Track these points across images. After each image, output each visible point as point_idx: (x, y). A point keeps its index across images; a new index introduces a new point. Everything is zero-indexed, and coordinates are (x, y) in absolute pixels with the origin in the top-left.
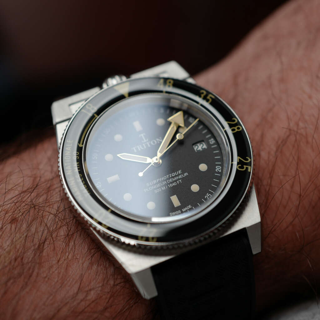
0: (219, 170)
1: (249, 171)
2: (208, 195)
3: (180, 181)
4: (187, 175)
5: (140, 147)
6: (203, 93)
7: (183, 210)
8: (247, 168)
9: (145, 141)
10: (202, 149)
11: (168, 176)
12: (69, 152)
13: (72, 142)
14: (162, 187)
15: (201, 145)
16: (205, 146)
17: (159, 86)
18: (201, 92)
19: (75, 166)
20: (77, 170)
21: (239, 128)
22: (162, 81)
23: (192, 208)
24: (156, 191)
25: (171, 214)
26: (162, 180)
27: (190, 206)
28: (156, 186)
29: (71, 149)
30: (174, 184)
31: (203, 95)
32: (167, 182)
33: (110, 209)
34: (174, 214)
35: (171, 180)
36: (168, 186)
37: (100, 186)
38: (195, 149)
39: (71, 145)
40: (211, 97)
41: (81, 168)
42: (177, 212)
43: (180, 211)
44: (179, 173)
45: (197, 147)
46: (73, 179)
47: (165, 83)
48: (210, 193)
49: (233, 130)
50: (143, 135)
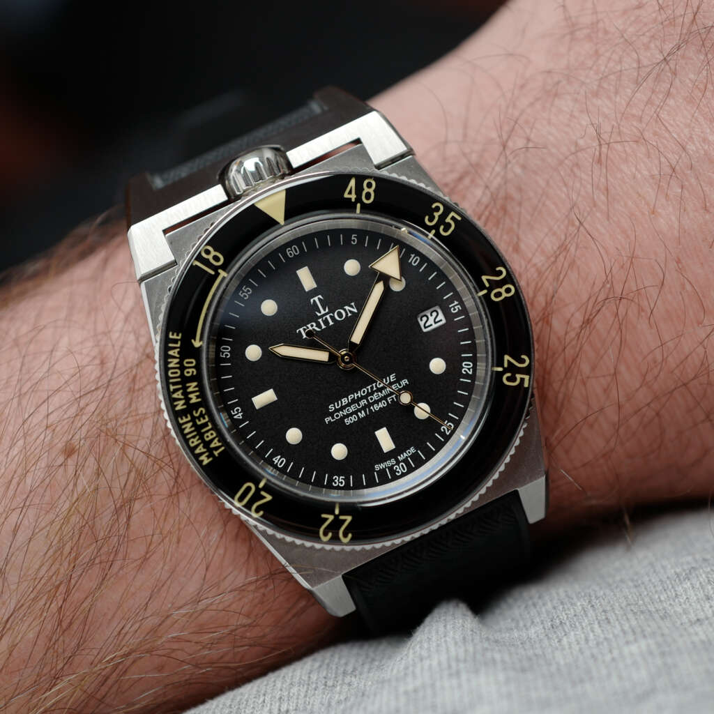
0: (467, 370)
1: (527, 385)
3: (393, 398)
4: (406, 384)
6: (437, 209)
7: (399, 457)
8: (522, 380)
9: (323, 312)
10: (435, 323)
11: (369, 387)
12: (176, 361)
13: (179, 337)
14: (359, 410)
15: (435, 314)
16: (441, 316)
17: (346, 195)
18: (434, 206)
19: (190, 390)
20: (194, 399)
21: (508, 291)
22: (353, 183)
23: (417, 452)
24: (348, 421)
25: (377, 467)
26: (358, 397)
27: (412, 450)
28: (347, 409)
29: (179, 353)
30: (381, 405)
31: (436, 215)
32: (368, 401)
33: (263, 477)
34: (382, 466)
35: (375, 397)
36: (370, 410)
37: (240, 416)
38: (422, 324)
39: (178, 345)
40: (453, 218)
41: (202, 394)
42: (389, 463)
43: (393, 461)
44: (392, 381)
45: (425, 319)
46: (189, 418)
47: (359, 190)
48: (451, 420)
49: (498, 295)
50: (319, 299)
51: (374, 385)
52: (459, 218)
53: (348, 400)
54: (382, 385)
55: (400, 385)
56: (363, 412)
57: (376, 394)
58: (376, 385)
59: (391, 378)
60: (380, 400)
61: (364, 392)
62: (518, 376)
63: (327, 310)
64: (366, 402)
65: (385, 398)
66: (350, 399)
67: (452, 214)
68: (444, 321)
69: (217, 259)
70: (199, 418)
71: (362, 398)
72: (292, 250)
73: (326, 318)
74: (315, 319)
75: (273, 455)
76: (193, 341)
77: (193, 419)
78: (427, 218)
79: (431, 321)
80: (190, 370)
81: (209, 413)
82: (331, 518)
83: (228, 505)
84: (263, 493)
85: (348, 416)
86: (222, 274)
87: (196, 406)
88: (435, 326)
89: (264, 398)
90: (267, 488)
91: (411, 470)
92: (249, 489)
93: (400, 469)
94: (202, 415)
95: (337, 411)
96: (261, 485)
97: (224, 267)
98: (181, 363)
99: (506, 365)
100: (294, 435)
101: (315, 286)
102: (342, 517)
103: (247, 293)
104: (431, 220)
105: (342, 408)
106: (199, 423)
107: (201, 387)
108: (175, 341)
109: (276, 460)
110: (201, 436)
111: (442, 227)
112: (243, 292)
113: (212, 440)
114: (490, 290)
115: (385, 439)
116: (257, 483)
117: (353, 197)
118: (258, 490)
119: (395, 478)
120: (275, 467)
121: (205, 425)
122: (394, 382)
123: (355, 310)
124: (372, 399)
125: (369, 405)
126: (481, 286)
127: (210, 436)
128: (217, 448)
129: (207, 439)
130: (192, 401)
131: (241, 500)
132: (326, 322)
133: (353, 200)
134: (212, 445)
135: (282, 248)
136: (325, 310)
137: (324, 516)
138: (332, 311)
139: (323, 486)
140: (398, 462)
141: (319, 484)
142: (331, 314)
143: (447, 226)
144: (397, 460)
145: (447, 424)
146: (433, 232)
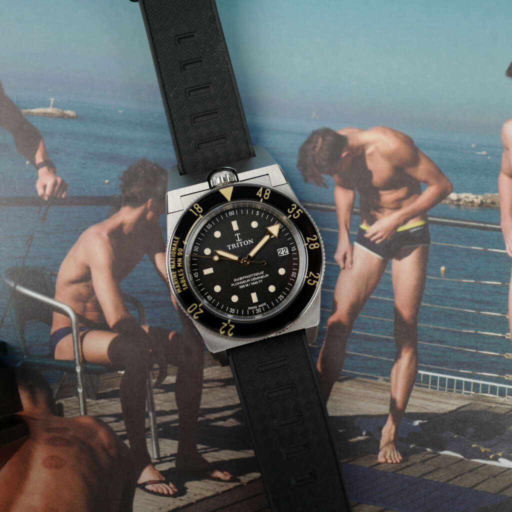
0: (294, 276)
1: (317, 286)
3: (261, 281)
4: (268, 276)
6: (294, 207)
8: (316, 283)
9: (239, 240)
11: (252, 275)
12: (175, 248)
13: (178, 239)
14: (246, 283)
15: (285, 250)
16: (287, 252)
17: (258, 194)
18: (293, 205)
19: (178, 261)
20: (179, 265)
21: (317, 245)
22: (261, 190)
23: (267, 305)
24: (241, 287)
25: (249, 308)
26: (247, 278)
27: (265, 304)
28: (241, 282)
29: (177, 245)
30: (256, 283)
31: (293, 209)
32: (250, 280)
33: (201, 302)
34: (251, 308)
35: (254, 279)
36: (251, 284)
37: (197, 276)
38: (279, 253)
39: (177, 242)
40: (300, 212)
41: (183, 264)
42: (254, 307)
43: (256, 307)
45: (280, 251)
46: (176, 273)
47: (263, 192)
48: (283, 295)
49: (312, 246)
50: (239, 235)
52: (302, 212)
54: (257, 275)
55: (265, 276)
56: (248, 284)
58: (255, 274)
59: (262, 273)
60: (256, 281)
61: (250, 276)
62: (314, 282)
63: (241, 240)
65: (258, 280)
66: (243, 278)
67: (300, 210)
68: (288, 254)
69: (200, 210)
70: (180, 273)
71: (249, 278)
72: (231, 213)
73: (240, 243)
74: (235, 243)
75: (207, 295)
76: (183, 241)
77: (177, 273)
78: (289, 210)
79: (283, 253)
80: (180, 253)
81: (184, 272)
82: (226, 325)
83: (184, 311)
84: (200, 309)
85: (241, 285)
86: (201, 216)
87: (180, 268)
88: (284, 255)
89: (208, 271)
90: (202, 307)
91: (262, 312)
92: (194, 306)
93: (258, 311)
94: (181, 273)
95: (237, 282)
96: (200, 306)
97: (202, 214)
98: (177, 249)
99: (310, 276)
100: (217, 289)
101: (238, 229)
102: (231, 325)
103: (210, 226)
104: (290, 211)
105: (239, 281)
106: (179, 275)
107: (183, 261)
108: (176, 240)
109: (209, 297)
110: (179, 281)
111: (294, 215)
112: (208, 226)
113: (183, 284)
114: (309, 244)
115: (254, 297)
116: (198, 304)
117: (260, 195)
118: (198, 307)
119: (256, 314)
120: (207, 300)
121: (182, 277)
122: (263, 275)
123: (252, 242)
124: (252, 280)
125: (251, 282)
126: (306, 242)
127: (183, 281)
128: (185, 287)
129: (181, 283)
130: (178, 266)
131: (191, 310)
132: (240, 245)
133: (260, 196)
134: (183, 286)
135: (228, 211)
137: (223, 323)
138: (243, 241)
139: (225, 311)
140: (258, 308)
141: (224, 310)
143: (296, 215)
144: (258, 307)
145: (281, 296)
146: (290, 216)
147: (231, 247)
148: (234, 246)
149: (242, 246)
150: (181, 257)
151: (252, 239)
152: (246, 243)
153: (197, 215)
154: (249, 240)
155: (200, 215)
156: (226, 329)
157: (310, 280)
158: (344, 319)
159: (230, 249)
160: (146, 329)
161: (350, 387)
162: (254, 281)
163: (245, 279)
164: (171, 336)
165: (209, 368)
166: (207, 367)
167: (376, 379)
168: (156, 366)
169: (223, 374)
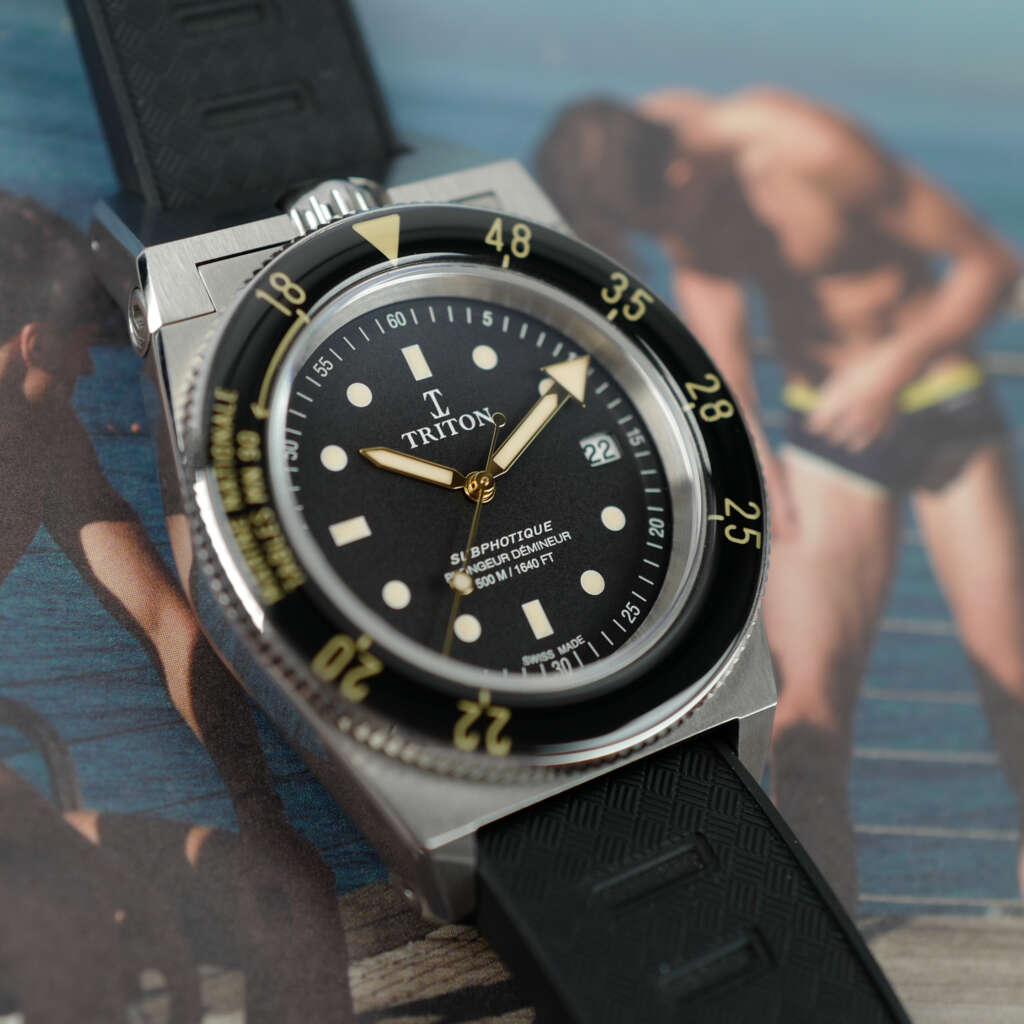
0: (657, 532)
1: (758, 546)
2: (630, 606)
3: (548, 557)
4: (567, 538)
5: (425, 432)
6: (619, 282)
7: (559, 649)
8: (752, 538)
9: (441, 414)
10: (606, 458)
11: (512, 536)
13: (231, 399)
14: (498, 569)
15: (604, 446)
16: (614, 449)
17: (489, 240)
18: (614, 277)
21: (724, 409)
22: (497, 226)
23: (586, 644)
24: (481, 584)
25: (526, 660)
26: (495, 547)
27: (579, 640)
28: (479, 565)
29: (230, 423)
30: (532, 565)
31: (619, 290)
32: (510, 556)
34: (534, 659)
35: (521, 551)
36: (514, 571)
38: (587, 455)
39: (231, 411)
40: (642, 298)
41: (267, 489)
42: (545, 656)
43: (551, 654)
44: (546, 530)
45: (590, 449)
47: (507, 236)
48: (635, 601)
49: (710, 412)
50: (436, 394)
51: (520, 533)
52: (650, 299)
53: (480, 550)
54: (531, 536)
55: (559, 539)
56: (503, 571)
57: (522, 547)
58: (522, 534)
59: (546, 527)
60: (530, 557)
61: (504, 542)
62: (747, 532)
63: (448, 413)
64: (507, 557)
65: (536, 555)
66: (483, 549)
67: (639, 293)
68: (618, 457)
69: (295, 294)
70: (259, 529)
71: (501, 550)
72: (395, 318)
73: (446, 424)
74: (431, 423)
78: (604, 293)
79: (599, 454)
80: (250, 450)
81: (279, 520)
82: (474, 711)
84: (365, 659)
85: (480, 575)
86: (303, 317)
88: (604, 461)
89: (350, 530)
90: (373, 652)
92: (341, 651)
93: (561, 667)
94: (266, 524)
95: (463, 564)
96: (362, 644)
97: (305, 308)
98: (233, 438)
99: (728, 513)
100: (397, 595)
101: (429, 374)
102: (493, 712)
103: (325, 367)
104: (611, 294)
105: (472, 562)
106: (261, 534)
108: (226, 404)
110: (265, 555)
111: (627, 308)
112: (320, 365)
113: (282, 566)
114: (699, 404)
115: (535, 613)
116: (353, 639)
117: (499, 245)
118: (356, 653)
121: (270, 540)
122: (550, 534)
123: (491, 419)
124: (516, 554)
125: (512, 563)
126: (689, 398)
127: (280, 556)
128: (289, 579)
129: (273, 563)
130: (252, 499)
131: (328, 665)
132: (446, 429)
133: (499, 249)
134: (283, 572)
135: (381, 312)
136: (444, 412)
138: (455, 414)
140: (558, 657)
142: (454, 419)
143: (634, 309)
144: (556, 652)
145: (629, 608)
146: (613, 314)
147: (418, 439)
148: (426, 435)
149: (454, 433)
150: (251, 464)
151: (486, 409)
152: (467, 422)
153: (287, 312)
154: (477, 413)
155: (299, 312)
156: (481, 725)
157: (732, 527)
158: (820, 713)
159: (414, 445)
160: (86, 825)
161: (903, 954)
162: (524, 559)
163: (489, 554)
164: (192, 845)
165: (370, 962)
166: (360, 958)
167: (980, 911)
168: (152, 979)
169: (426, 979)
